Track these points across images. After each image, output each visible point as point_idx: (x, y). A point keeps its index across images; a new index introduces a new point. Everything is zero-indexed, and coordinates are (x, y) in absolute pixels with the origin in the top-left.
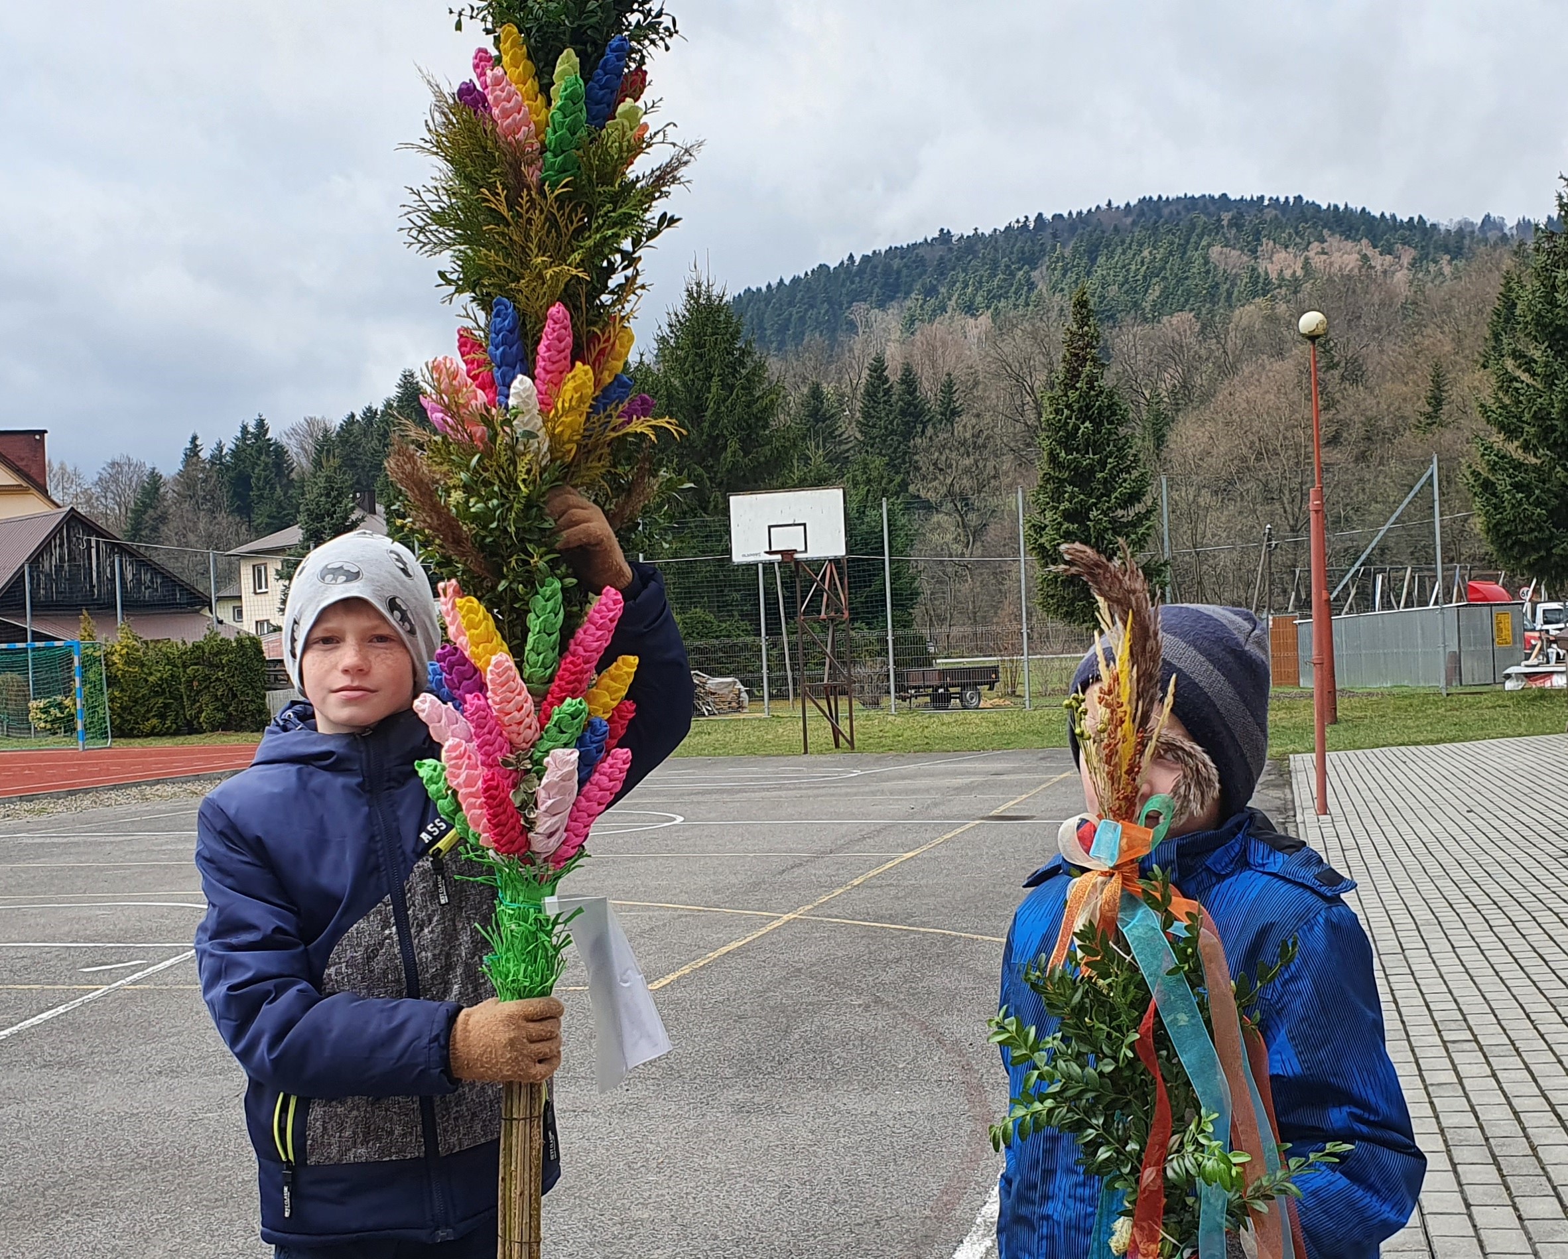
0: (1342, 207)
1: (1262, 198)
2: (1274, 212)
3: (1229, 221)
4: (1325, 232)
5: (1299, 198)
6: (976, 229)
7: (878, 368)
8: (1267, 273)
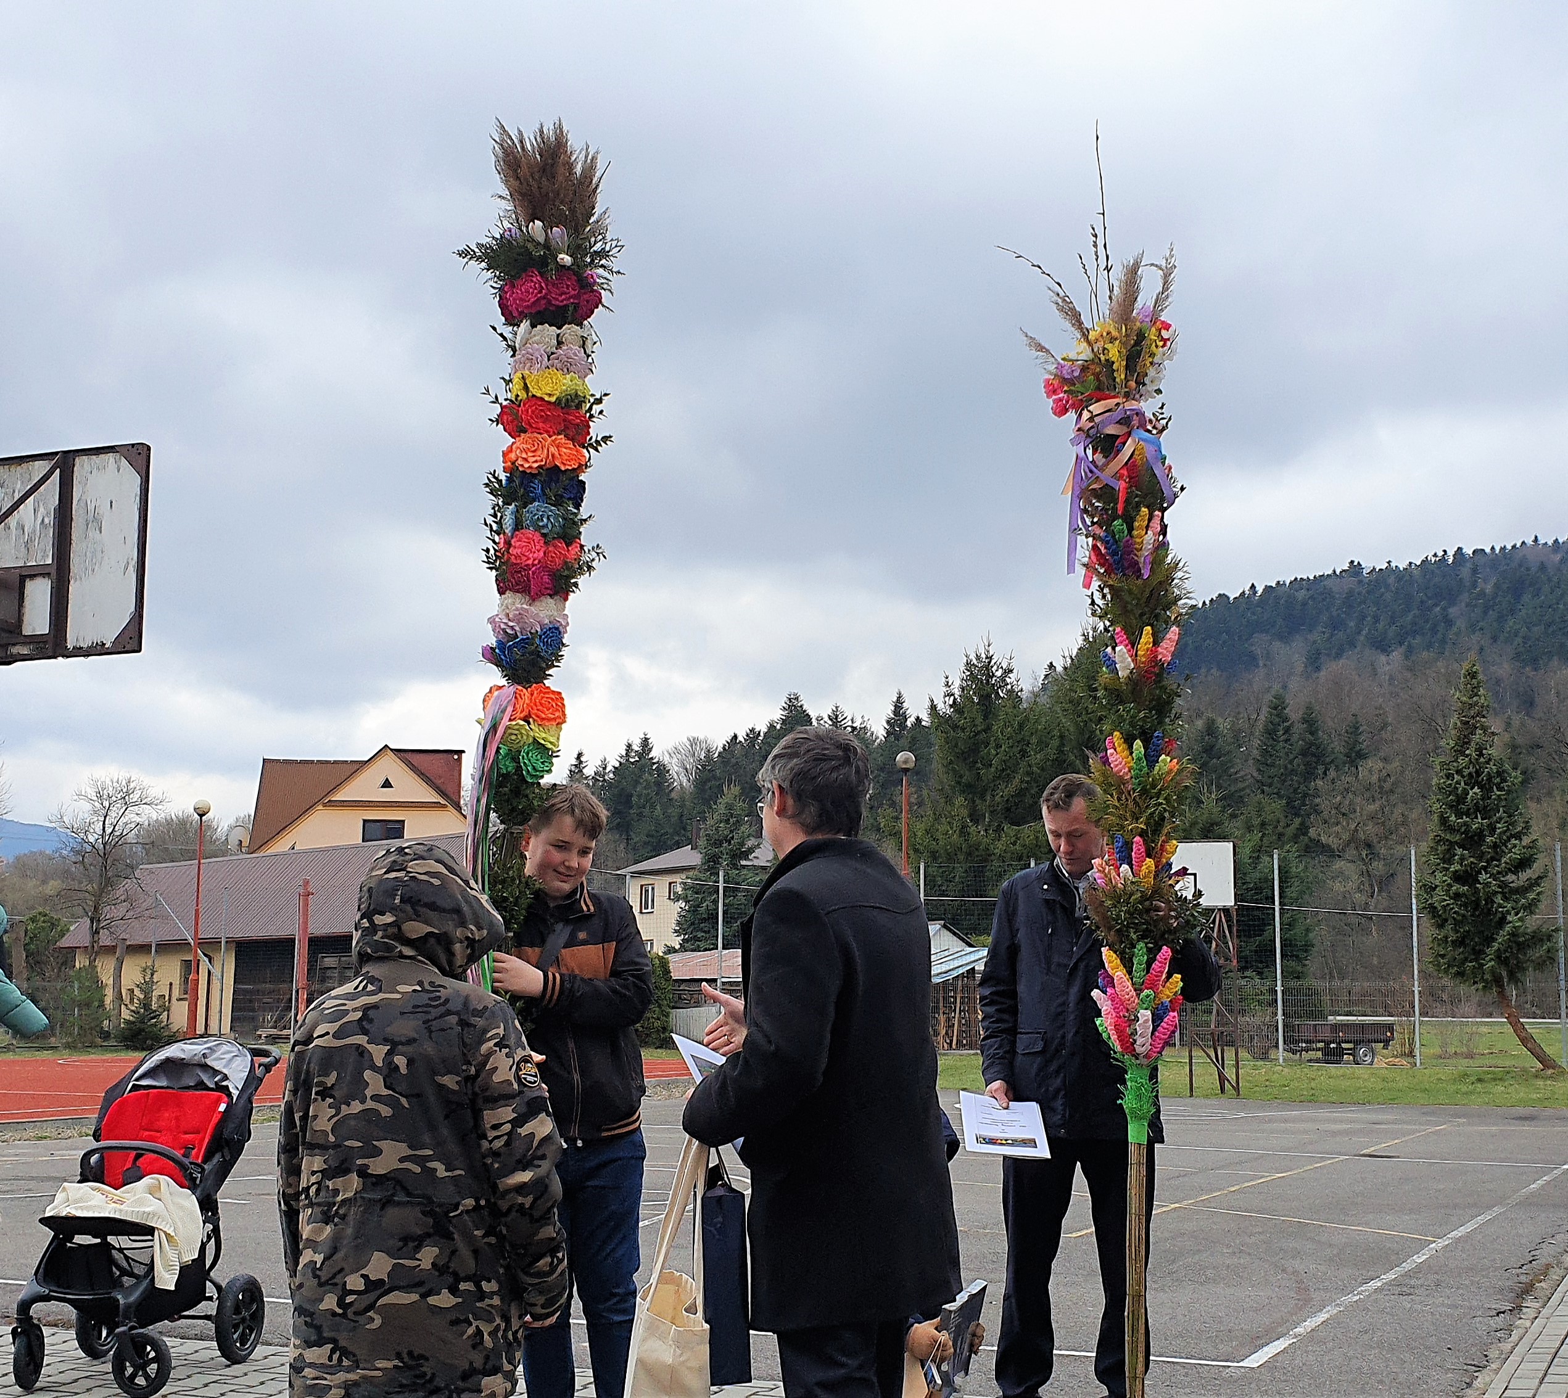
6: (1389, 562)
7: (1278, 707)
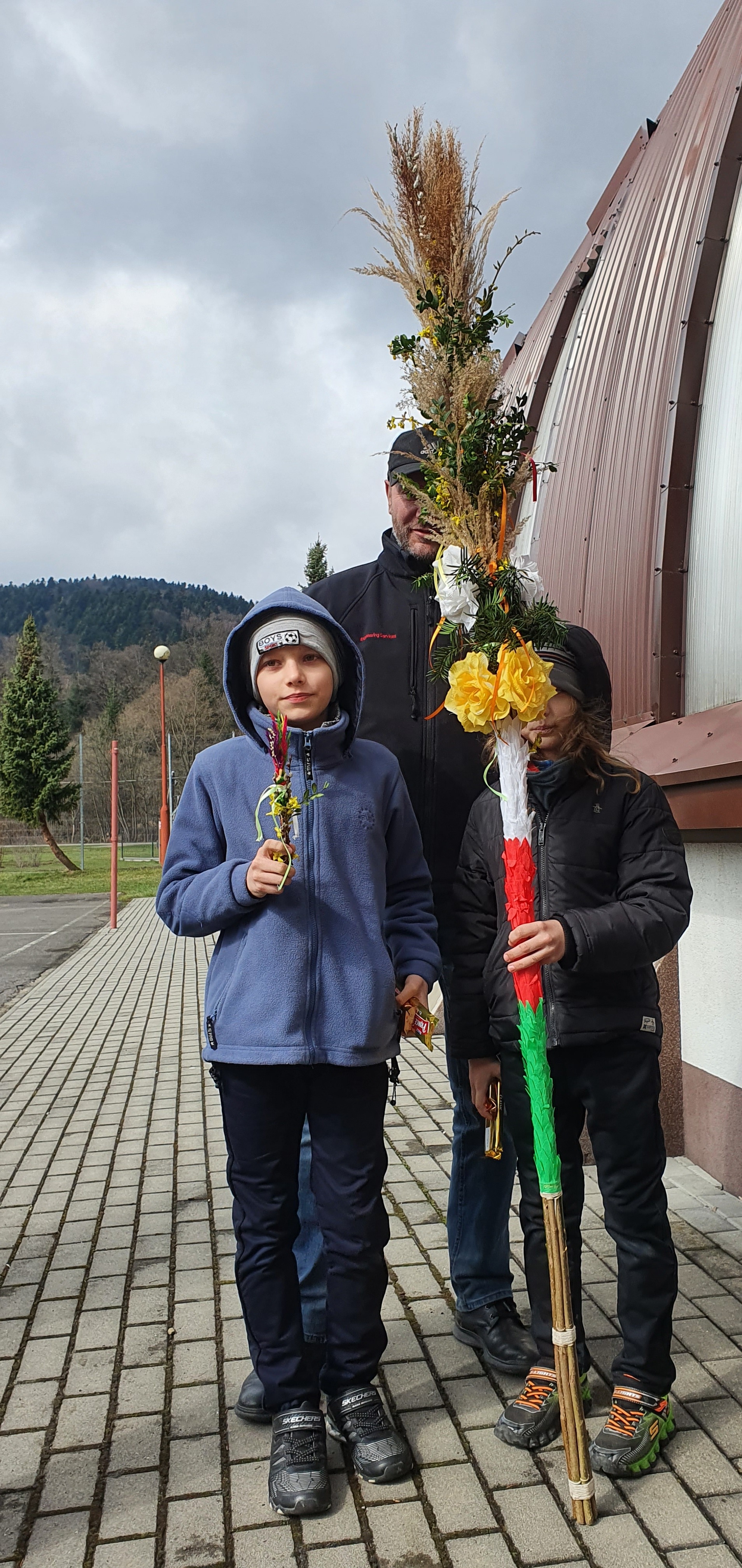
0: (229, 595)
1: (184, 584)
2: (190, 593)
3: (165, 595)
4: (219, 608)
5: (205, 587)
8: (185, 627)
